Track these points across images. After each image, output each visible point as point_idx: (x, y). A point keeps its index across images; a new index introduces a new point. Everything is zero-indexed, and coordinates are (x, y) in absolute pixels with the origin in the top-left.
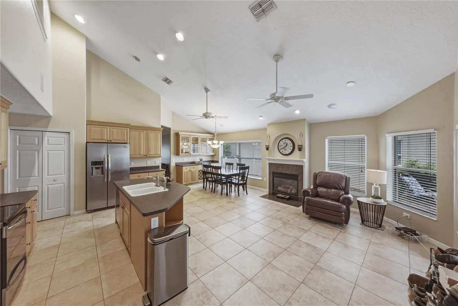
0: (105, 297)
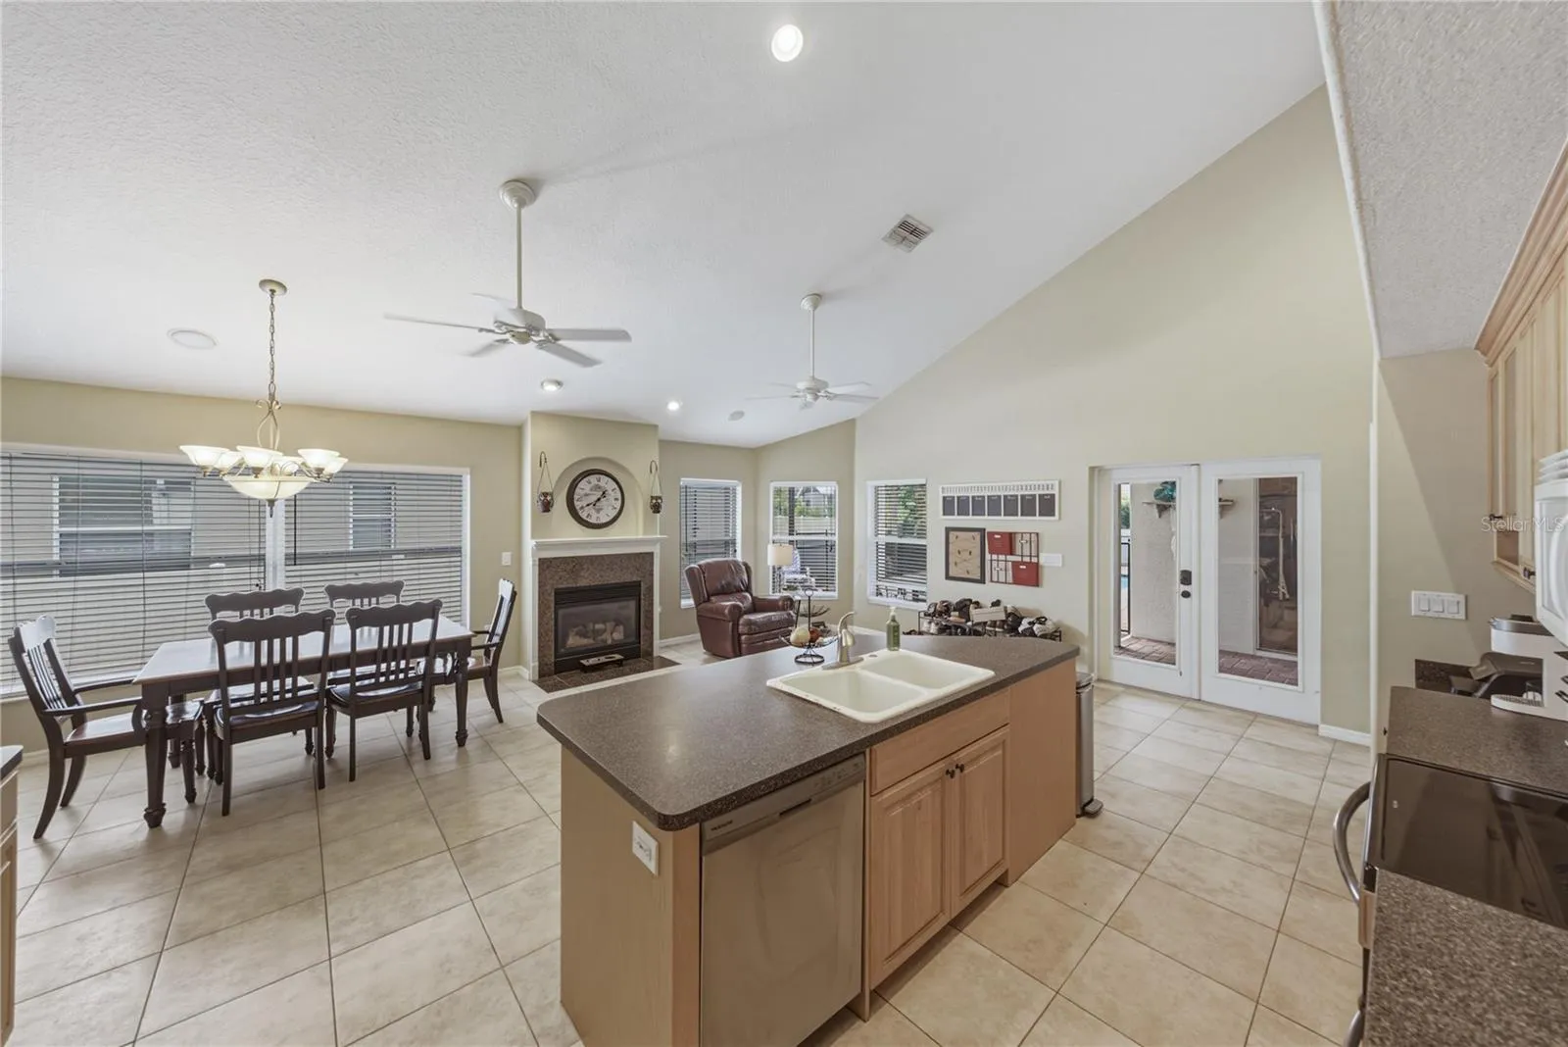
0: (1136, 875)
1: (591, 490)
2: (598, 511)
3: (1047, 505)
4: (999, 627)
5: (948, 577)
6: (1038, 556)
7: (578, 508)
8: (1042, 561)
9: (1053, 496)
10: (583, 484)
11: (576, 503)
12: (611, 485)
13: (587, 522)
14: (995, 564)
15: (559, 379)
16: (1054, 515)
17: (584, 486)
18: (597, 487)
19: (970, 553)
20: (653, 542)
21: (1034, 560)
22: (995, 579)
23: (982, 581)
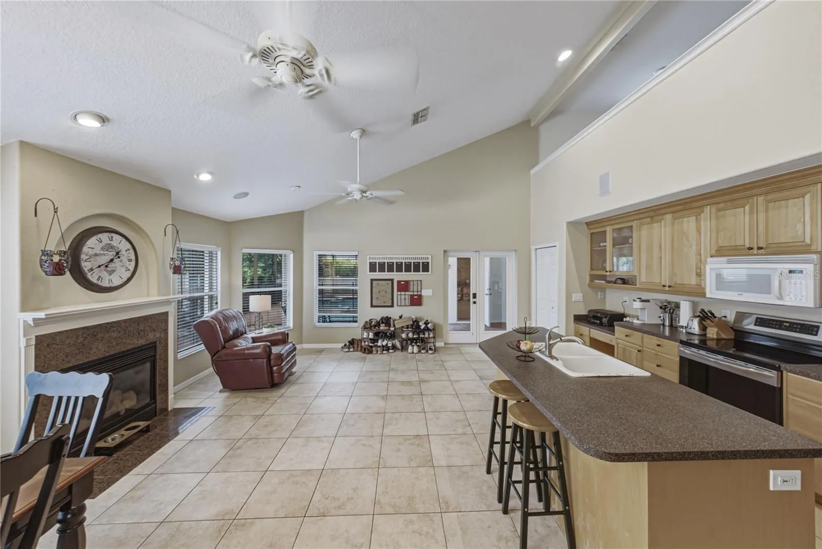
1: (102, 249)
2: (111, 273)
3: (426, 267)
4: (410, 328)
5: (372, 306)
6: (421, 291)
7: (86, 270)
8: (422, 294)
9: (428, 263)
10: (92, 242)
11: (83, 264)
12: (124, 246)
13: (97, 285)
14: (399, 296)
15: (105, 113)
16: (428, 271)
17: (92, 244)
18: (109, 247)
19: (386, 292)
20: (168, 302)
21: (419, 293)
22: (399, 304)
23: (392, 306)
